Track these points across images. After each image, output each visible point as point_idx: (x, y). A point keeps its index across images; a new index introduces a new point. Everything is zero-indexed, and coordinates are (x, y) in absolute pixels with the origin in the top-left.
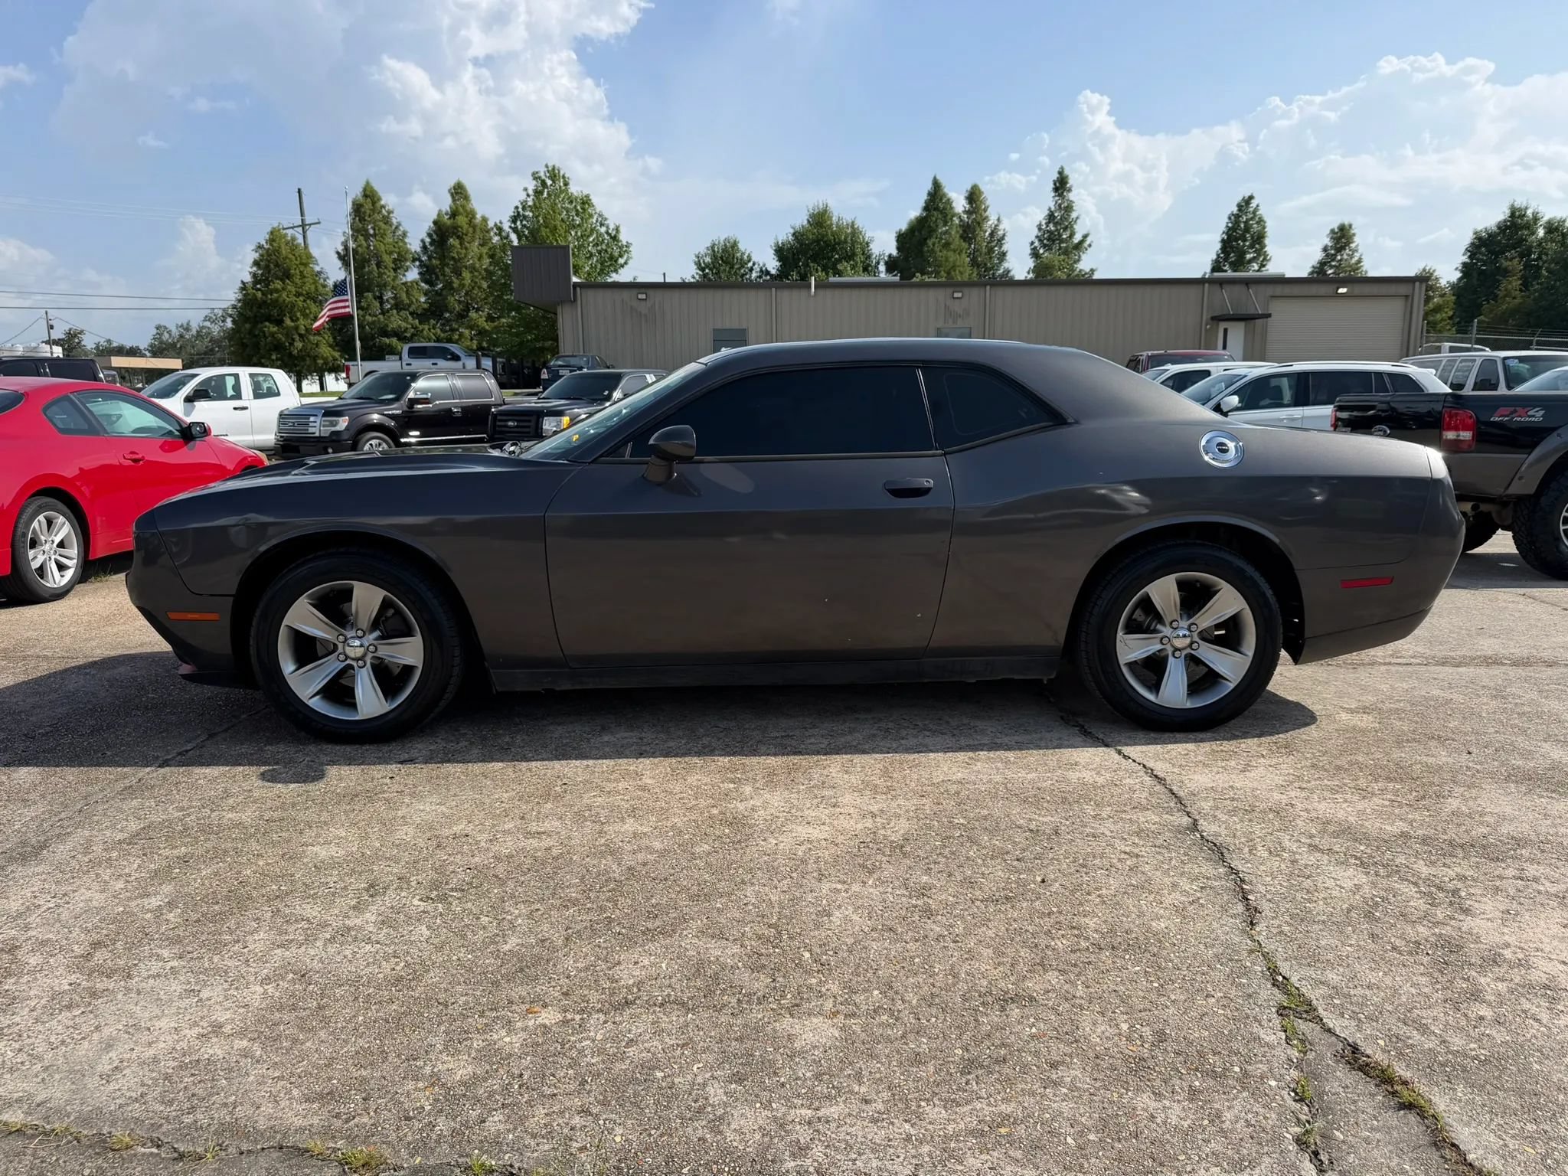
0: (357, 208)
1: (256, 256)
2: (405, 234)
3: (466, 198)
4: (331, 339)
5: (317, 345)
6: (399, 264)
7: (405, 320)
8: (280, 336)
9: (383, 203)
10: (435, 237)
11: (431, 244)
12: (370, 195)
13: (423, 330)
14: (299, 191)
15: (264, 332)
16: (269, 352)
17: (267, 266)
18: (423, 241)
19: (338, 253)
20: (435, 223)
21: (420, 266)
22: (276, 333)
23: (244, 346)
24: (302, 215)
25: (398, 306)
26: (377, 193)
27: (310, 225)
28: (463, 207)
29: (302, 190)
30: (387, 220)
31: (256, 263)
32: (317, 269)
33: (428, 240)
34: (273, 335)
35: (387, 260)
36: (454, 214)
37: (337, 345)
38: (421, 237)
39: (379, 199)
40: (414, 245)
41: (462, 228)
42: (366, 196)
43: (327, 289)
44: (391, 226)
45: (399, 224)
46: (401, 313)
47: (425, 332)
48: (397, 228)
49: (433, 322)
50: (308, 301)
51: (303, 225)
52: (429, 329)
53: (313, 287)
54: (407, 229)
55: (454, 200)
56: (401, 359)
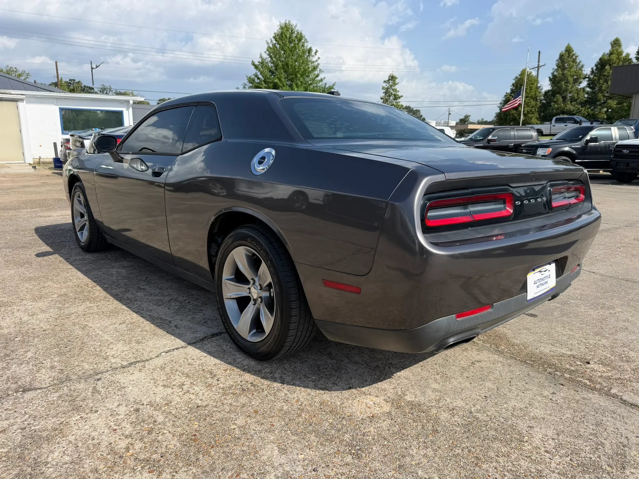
0: (561, 56)
1: (514, 82)
2: (582, 66)
3: (620, 46)
4: (538, 116)
5: (531, 118)
6: (577, 81)
7: (574, 106)
8: (516, 115)
9: (574, 53)
10: (599, 66)
11: (596, 70)
12: (569, 50)
13: (581, 110)
14: (539, 52)
15: (509, 113)
16: (510, 122)
17: (517, 86)
18: (592, 69)
19: (550, 78)
20: (600, 59)
21: (588, 81)
22: (514, 113)
23: (501, 119)
24: (539, 62)
25: (573, 100)
26: (572, 48)
27: (541, 66)
28: (617, 50)
29: (541, 51)
30: (574, 61)
31: (513, 85)
32: (539, 85)
33: (595, 68)
34: (513, 114)
35: (571, 79)
36: (611, 53)
37: (540, 118)
38: (592, 67)
39: (573, 51)
40: (587, 71)
41: (613, 60)
42: (566, 51)
43: (541, 94)
44: (576, 63)
45: (580, 62)
46: (572, 103)
47: (582, 111)
48: (579, 64)
49: (588, 106)
50: (531, 100)
51: (538, 67)
52: (585, 110)
53: (534, 94)
54: (584, 64)
55: (612, 46)
56: (551, 123)
